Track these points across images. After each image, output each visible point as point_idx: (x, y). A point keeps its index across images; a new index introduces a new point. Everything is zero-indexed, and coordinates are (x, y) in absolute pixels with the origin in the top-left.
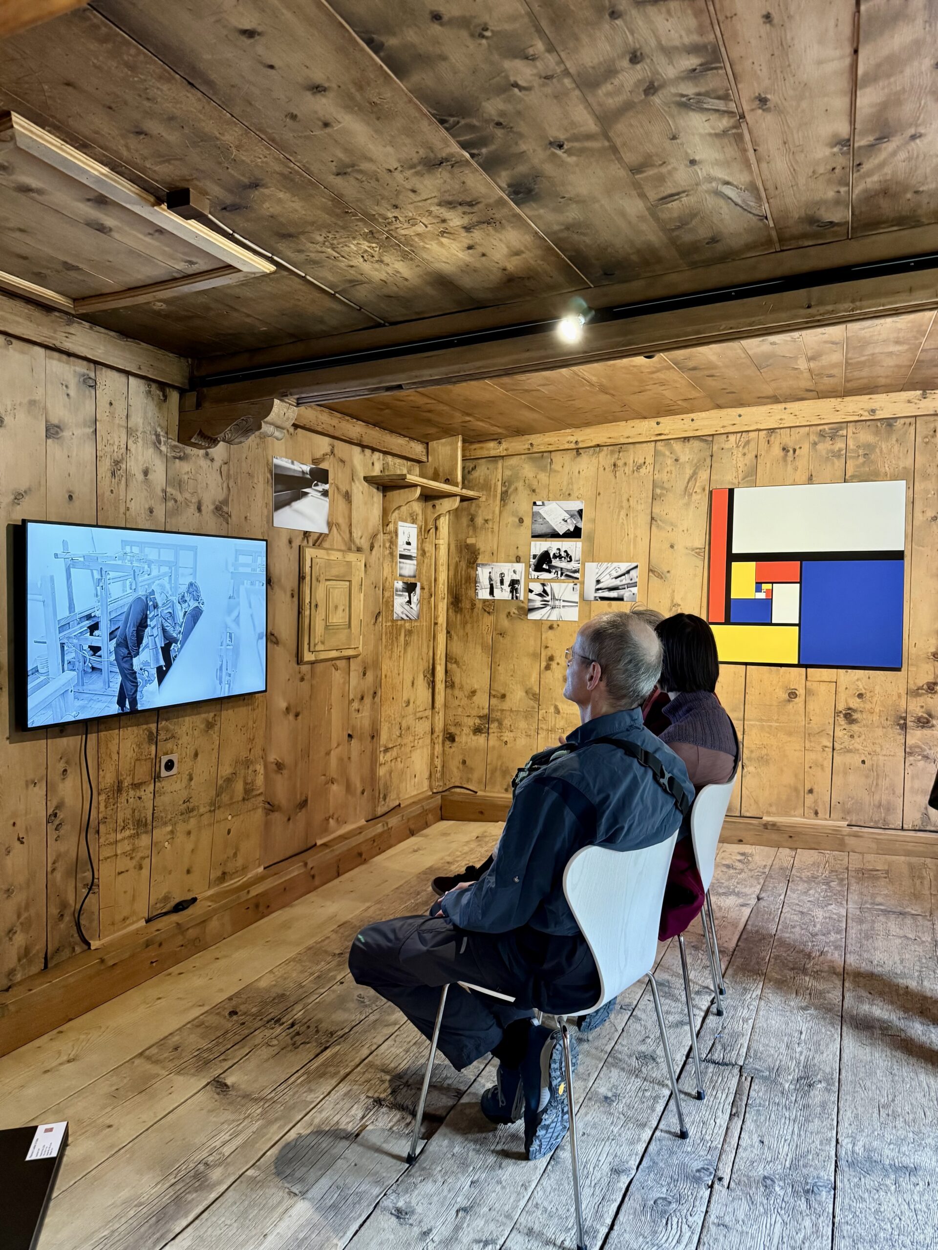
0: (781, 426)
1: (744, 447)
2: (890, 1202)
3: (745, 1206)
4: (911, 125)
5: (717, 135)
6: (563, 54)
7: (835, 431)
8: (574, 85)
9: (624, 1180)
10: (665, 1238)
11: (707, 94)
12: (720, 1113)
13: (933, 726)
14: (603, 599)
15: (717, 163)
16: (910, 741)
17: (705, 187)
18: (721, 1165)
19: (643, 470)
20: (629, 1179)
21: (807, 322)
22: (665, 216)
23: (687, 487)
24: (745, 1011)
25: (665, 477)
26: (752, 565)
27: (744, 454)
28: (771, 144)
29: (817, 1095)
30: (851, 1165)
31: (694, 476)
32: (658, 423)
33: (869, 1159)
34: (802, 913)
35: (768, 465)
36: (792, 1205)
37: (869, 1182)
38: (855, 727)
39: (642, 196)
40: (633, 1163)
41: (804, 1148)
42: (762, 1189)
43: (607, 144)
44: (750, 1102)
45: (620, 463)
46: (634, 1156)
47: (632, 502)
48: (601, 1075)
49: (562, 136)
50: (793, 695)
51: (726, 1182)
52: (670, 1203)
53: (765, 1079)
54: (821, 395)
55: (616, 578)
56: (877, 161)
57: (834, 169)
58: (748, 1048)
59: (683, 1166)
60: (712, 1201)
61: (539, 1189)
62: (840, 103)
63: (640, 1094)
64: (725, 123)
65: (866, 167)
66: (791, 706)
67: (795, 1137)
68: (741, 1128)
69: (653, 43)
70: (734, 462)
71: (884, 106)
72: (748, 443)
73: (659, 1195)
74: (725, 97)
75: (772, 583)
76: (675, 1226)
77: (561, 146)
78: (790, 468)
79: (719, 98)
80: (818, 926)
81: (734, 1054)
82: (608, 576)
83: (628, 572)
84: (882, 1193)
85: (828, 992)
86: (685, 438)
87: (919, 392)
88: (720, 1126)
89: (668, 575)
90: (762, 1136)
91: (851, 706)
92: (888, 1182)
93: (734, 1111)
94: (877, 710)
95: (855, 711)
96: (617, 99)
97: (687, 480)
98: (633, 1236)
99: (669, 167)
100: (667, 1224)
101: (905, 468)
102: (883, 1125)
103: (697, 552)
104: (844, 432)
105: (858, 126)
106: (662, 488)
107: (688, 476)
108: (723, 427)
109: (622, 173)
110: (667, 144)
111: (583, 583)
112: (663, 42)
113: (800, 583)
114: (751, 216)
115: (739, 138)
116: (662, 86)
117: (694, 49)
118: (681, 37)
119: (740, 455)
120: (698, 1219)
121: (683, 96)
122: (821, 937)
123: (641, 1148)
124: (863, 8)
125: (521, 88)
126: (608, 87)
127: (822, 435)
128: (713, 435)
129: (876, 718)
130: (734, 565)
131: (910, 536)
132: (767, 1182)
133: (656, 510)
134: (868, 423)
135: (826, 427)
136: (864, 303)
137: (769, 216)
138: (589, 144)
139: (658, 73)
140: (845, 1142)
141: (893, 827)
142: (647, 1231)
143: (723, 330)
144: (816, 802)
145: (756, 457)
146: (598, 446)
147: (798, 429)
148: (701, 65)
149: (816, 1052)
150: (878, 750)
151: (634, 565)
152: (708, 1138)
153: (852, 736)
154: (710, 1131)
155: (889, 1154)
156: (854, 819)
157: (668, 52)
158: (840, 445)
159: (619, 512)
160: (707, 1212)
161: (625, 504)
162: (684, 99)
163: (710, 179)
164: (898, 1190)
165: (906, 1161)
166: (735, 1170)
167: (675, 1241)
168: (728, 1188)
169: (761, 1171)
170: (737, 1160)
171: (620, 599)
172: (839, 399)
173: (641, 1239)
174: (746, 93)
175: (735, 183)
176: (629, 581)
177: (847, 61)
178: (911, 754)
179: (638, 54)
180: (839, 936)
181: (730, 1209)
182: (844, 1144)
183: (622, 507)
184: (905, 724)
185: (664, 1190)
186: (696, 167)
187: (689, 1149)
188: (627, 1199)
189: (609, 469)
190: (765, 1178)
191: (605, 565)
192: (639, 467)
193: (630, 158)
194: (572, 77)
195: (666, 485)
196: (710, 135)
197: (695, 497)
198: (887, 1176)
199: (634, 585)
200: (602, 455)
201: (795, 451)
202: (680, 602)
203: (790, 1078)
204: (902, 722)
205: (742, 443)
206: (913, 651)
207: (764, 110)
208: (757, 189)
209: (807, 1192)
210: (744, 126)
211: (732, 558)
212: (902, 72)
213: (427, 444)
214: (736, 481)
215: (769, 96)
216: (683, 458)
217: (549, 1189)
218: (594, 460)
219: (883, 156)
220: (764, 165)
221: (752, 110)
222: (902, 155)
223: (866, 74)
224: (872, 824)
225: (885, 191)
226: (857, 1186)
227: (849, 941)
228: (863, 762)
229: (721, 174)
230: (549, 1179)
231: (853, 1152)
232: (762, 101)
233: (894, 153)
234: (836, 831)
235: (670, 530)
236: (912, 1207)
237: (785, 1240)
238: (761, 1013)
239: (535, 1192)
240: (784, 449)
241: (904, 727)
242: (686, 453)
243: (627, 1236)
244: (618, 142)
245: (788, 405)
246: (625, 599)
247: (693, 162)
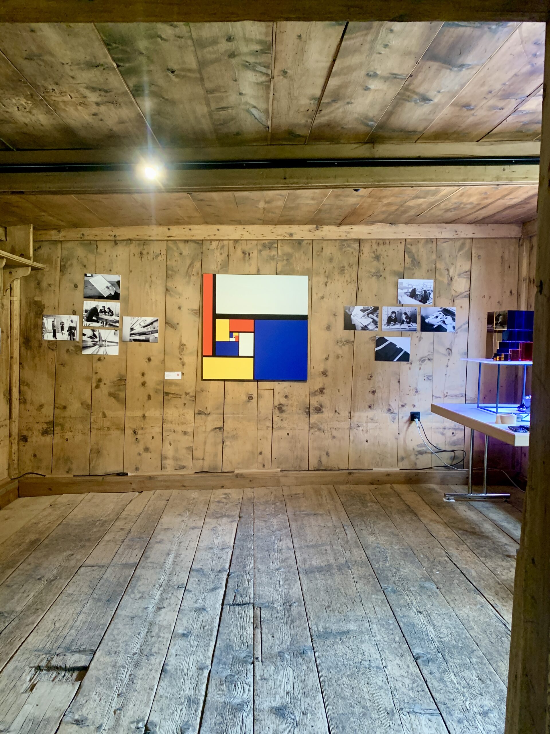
0: (242, 239)
1: (221, 249)
2: (340, 648)
3: (272, 668)
4: (348, 97)
5: (258, 84)
6: (192, 29)
7: (270, 245)
8: (192, 44)
9: (206, 673)
10: (236, 693)
11: (260, 64)
12: (248, 628)
13: (323, 412)
14: (135, 340)
15: (253, 97)
16: (312, 421)
17: (243, 107)
18: (255, 652)
19: (160, 258)
20: (208, 671)
21: (282, 187)
22: (216, 117)
23: (187, 271)
24: (248, 576)
25: (174, 264)
26: (228, 321)
27: (221, 254)
28: (282, 93)
29: (295, 609)
30: (319, 637)
31: (191, 265)
32: (169, 229)
33: (326, 632)
34: (265, 521)
35: (235, 261)
36: (295, 662)
37: (328, 642)
38: (284, 415)
39: (208, 105)
40: (209, 662)
41: (294, 635)
42: (279, 658)
43: (198, 76)
44: (262, 619)
45: (144, 252)
46: (208, 660)
47: (154, 278)
48: (177, 624)
49: (175, 67)
50: (250, 398)
51: (260, 659)
52: (234, 676)
53: (268, 607)
54: (265, 222)
55: (144, 327)
56: (329, 111)
57: (308, 110)
58: (254, 594)
59: (235, 658)
60: (256, 670)
61: (159, 688)
62: (321, 82)
63: (202, 629)
64: (263, 79)
65: (322, 112)
66: (249, 404)
67: (289, 630)
68: (261, 633)
69: (241, 34)
70: (215, 258)
71: (340, 87)
72: (223, 247)
73: (227, 674)
74: (268, 67)
75: (239, 332)
76: (240, 686)
77: (173, 72)
78: (247, 264)
79: (265, 67)
80: (275, 527)
81: (248, 598)
82: (139, 326)
83: (152, 323)
84: (335, 646)
85: (288, 559)
86: (185, 240)
87: (315, 226)
88: (250, 634)
89: (178, 326)
90: (273, 634)
91: (282, 403)
92: (337, 640)
93: (255, 626)
94: (295, 404)
95: (283, 405)
96: (212, 56)
97: (187, 267)
98: (219, 696)
99: (228, 94)
100: (235, 686)
101: (307, 269)
102: (329, 616)
103: (195, 312)
104: (276, 245)
105: (326, 93)
106: (173, 271)
107: (188, 264)
108: (209, 236)
109: (202, 92)
110: (231, 83)
111: (121, 330)
112: (247, 36)
113: (254, 332)
114: (261, 125)
115: (268, 87)
116: (239, 54)
117: (260, 42)
118: (256, 35)
119: (219, 254)
120: (251, 679)
121: (247, 62)
122: (278, 532)
123: (210, 654)
124: (343, 43)
125: (162, 39)
126: (211, 49)
127: (264, 246)
128: (202, 240)
129: (294, 408)
130: (217, 321)
131: (311, 307)
132: (280, 655)
133: (169, 284)
134: (289, 241)
135: (266, 242)
136: (313, 181)
137: (270, 127)
138: (189, 74)
139: (239, 48)
140: (314, 628)
141: (303, 469)
142: (226, 692)
143: (239, 185)
144: (263, 459)
145: (228, 256)
146: (130, 240)
147: (251, 242)
148: (261, 50)
149: (289, 589)
150: (295, 426)
151: (156, 319)
152: (245, 641)
153: (282, 420)
154: (245, 638)
155: (335, 628)
156: (284, 467)
157: (248, 40)
158: (274, 253)
159: (145, 284)
160: (254, 675)
161: (149, 279)
162: (247, 64)
163: (246, 103)
164: (342, 642)
165: (343, 629)
166: (263, 653)
167: (242, 693)
168: (262, 662)
169: (276, 650)
170: (263, 648)
171: (147, 341)
172: (274, 226)
173: (224, 697)
174: (279, 67)
175: (259, 108)
176: (152, 329)
177: (328, 64)
178: (312, 428)
179: (232, 38)
180: (287, 530)
181: (266, 671)
182: (313, 628)
183: (146, 281)
184: (309, 411)
185: (229, 671)
186: (241, 96)
187: (237, 649)
188: (210, 680)
189: (137, 255)
190: (279, 652)
191: (136, 318)
192: (157, 256)
193: (209, 85)
194: (193, 40)
195: (175, 269)
196: (254, 83)
197: (193, 278)
198: (336, 638)
199: (156, 332)
200: (132, 246)
201: (249, 254)
202: (185, 343)
203: (279, 604)
204: (307, 410)
205: (219, 247)
206: (312, 371)
207: (284, 77)
208: (268, 113)
209: (301, 654)
210: (272, 82)
211: (216, 316)
212: (352, 74)
213: (6, 228)
214: (216, 270)
215: (289, 71)
216: (185, 253)
217: (165, 686)
218: (127, 249)
219: (332, 108)
220: (275, 102)
221: (279, 76)
222: (341, 110)
223: (335, 72)
224: (293, 469)
225: (328, 125)
226: (323, 645)
227: (293, 532)
228: (288, 434)
229: (252, 102)
230: (164, 682)
231: (318, 631)
232: (285, 73)
233: (338, 108)
234: (275, 474)
235: (178, 297)
236: (350, 648)
237: (296, 677)
238: (257, 576)
239: (158, 690)
240: (243, 253)
241: (308, 413)
242: (187, 250)
243: (216, 698)
244: (205, 76)
245: (246, 227)
246: (150, 341)
247: (241, 94)
